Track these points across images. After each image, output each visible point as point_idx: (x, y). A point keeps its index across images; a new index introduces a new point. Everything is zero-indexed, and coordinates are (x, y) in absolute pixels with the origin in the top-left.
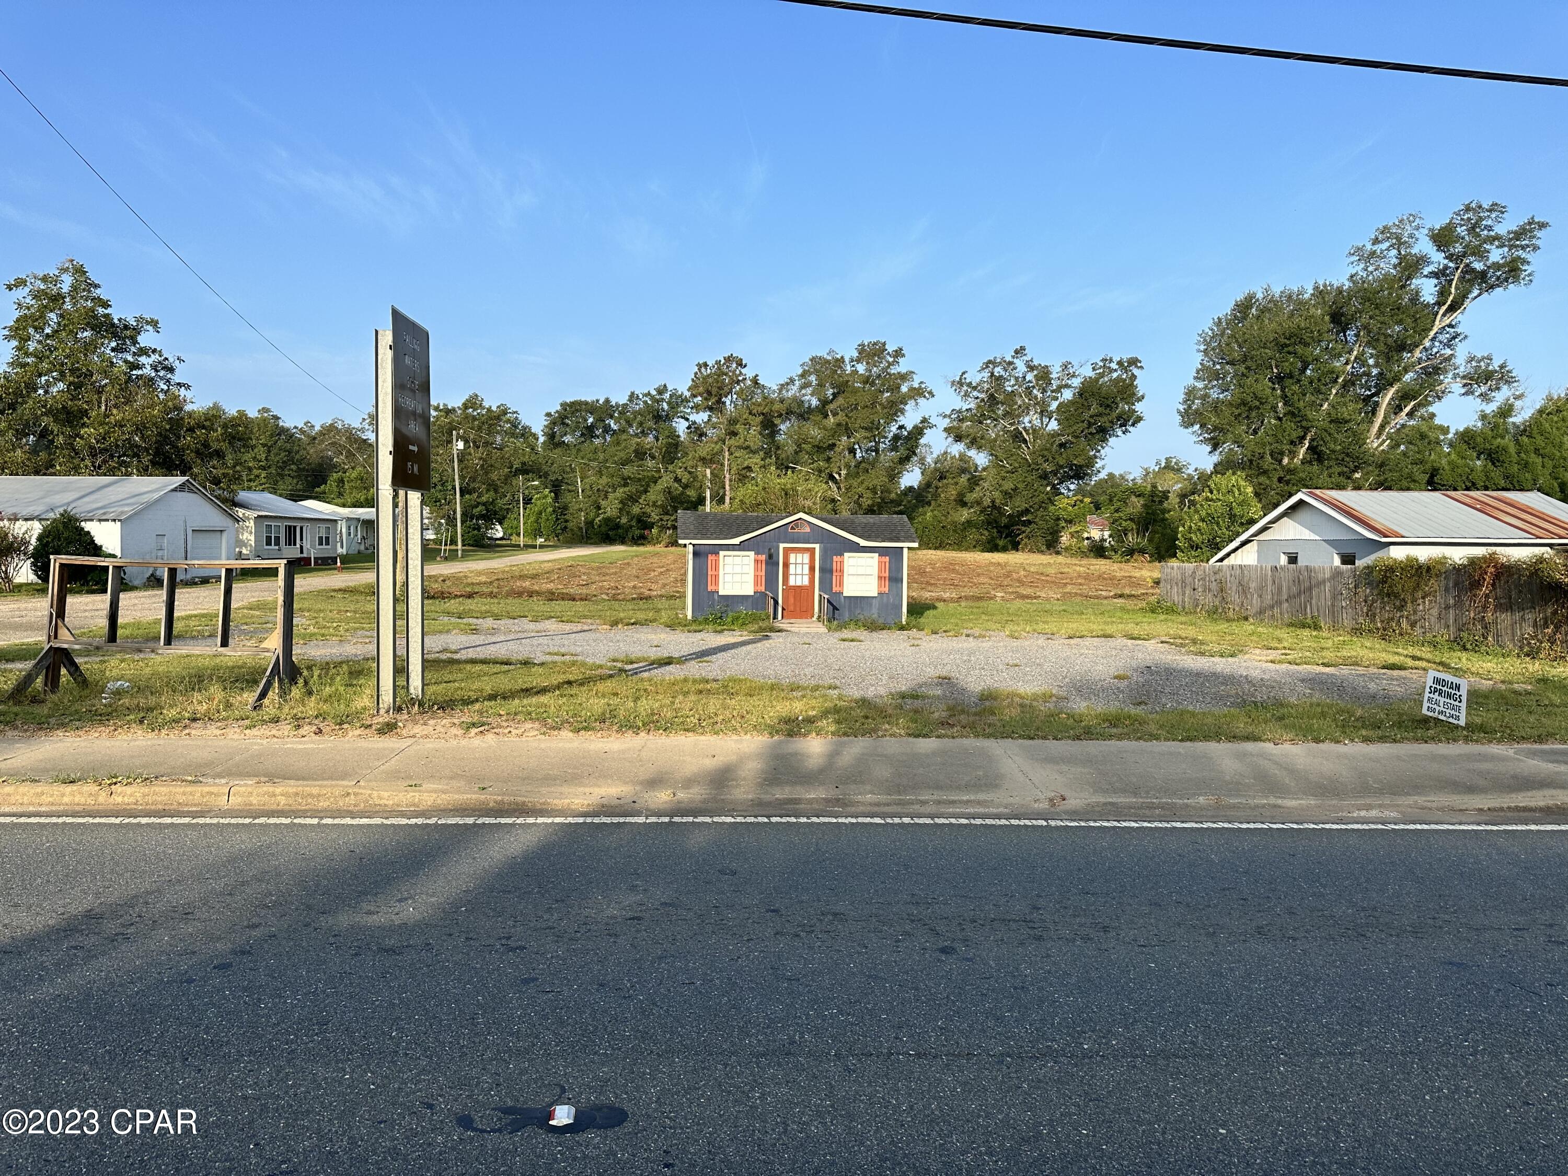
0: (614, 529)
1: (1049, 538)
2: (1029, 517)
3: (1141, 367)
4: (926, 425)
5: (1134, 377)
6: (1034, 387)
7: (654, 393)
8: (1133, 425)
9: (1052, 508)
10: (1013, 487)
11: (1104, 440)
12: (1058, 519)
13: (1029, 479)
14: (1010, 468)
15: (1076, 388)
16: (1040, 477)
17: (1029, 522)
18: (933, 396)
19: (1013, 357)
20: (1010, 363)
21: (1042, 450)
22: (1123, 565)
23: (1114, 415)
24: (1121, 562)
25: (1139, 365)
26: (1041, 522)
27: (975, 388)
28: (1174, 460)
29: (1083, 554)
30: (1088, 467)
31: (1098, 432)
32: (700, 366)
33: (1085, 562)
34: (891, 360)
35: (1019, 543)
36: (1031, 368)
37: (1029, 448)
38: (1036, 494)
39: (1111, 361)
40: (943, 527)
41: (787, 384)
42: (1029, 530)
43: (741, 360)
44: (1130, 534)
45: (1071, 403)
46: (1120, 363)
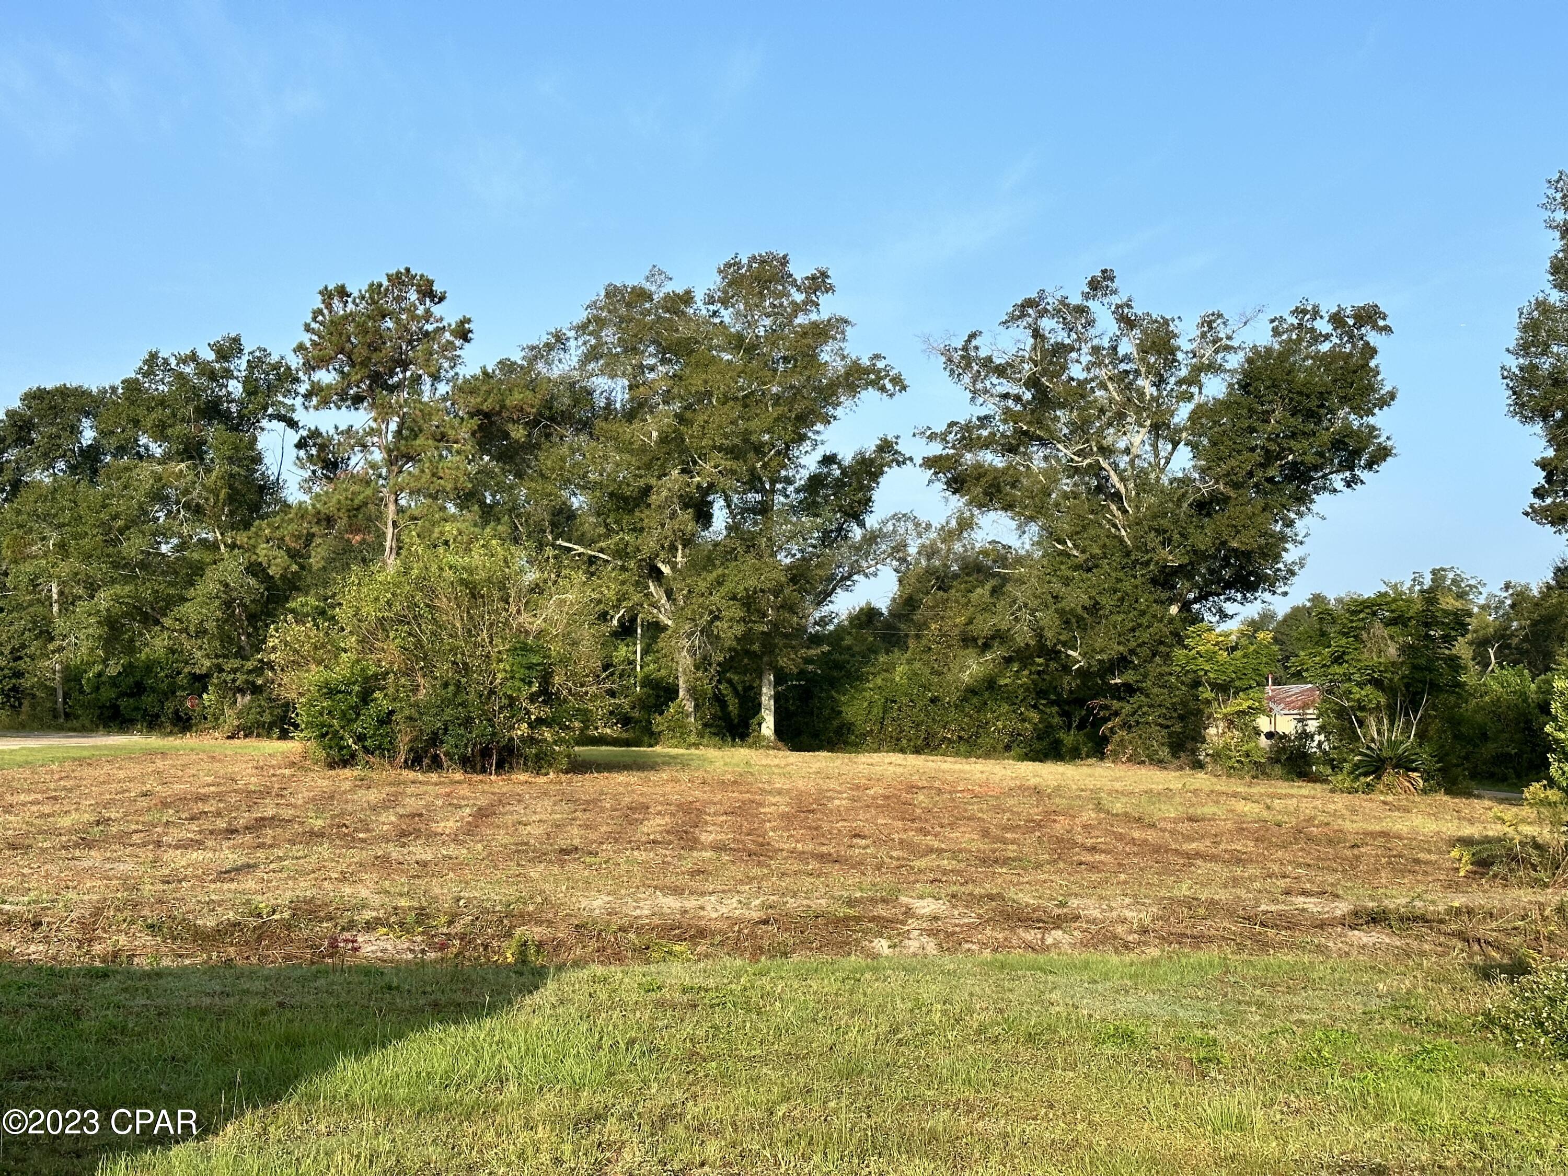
0: (131, 695)
1: (1178, 728)
2: (1130, 677)
3: (1387, 329)
4: (888, 457)
5: (1371, 351)
6: (1137, 373)
7: (209, 355)
8: (1370, 466)
9: (1179, 653)
10: (1089, 603)
11: (1302, 499)
12: (1196, 684)
13: (1127, 586)
14: (1082, 558)
15: (1232, 372)
16: (1154, 581)
17: (1130, 689)
18: (904, 388)
19: (1086, 296)
20: (1081, 310)
21: (1155, 517)
22: (1358, 800)
23: (1325, 437)
24: (1352, 791)
25: (1381, 323)
26: (1156, 690)
27: (1001, 371)
28: (1451, 575)
29: (1260, 770)
30: (1264, 556)
31: (1288, 479)
32: (327, 295)
33: (1261, 788)
34: (799, 297)
35: (1105, 740)
36: (1127, 322)
37: (1125, 512)
38: (1144, 621)
39: (1316, 313)
40: (933, 700)
41: (549, 347)
42: (1128, 708)
43: (431, 283)
44: (1372, 722)
45: (1223, 406)
46: (1337, 319)
